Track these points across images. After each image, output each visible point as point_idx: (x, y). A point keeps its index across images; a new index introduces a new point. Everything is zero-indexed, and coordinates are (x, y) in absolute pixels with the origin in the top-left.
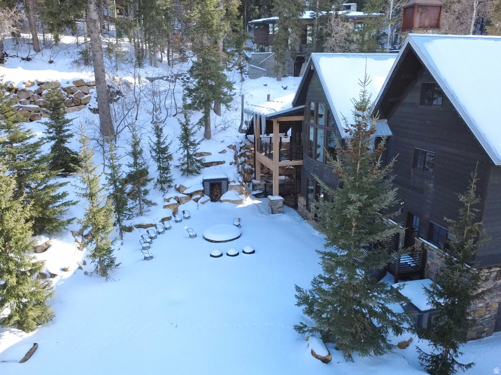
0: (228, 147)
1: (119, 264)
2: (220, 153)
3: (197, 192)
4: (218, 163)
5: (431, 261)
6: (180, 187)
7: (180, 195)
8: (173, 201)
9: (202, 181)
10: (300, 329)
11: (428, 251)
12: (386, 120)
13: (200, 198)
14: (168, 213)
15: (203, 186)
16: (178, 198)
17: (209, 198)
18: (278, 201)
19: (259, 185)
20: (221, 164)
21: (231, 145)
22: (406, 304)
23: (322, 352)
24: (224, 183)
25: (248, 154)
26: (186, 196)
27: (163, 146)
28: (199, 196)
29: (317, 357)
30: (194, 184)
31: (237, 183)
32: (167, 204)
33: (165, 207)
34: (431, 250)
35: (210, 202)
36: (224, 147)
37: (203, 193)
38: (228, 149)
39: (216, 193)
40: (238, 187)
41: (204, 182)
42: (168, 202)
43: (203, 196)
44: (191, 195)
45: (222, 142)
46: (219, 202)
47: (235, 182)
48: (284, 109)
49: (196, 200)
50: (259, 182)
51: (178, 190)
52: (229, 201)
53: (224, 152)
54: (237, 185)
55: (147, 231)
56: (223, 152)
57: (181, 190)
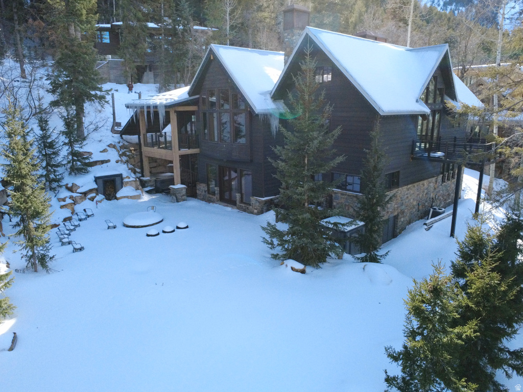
0: (108, 146)
1: (53, 257)
2: (101, 152)
3: (91, 191)
4: (103, 162)
5: (336, 202)
6: (73, 185)
7: (74, 195)
8: (69, 201)
9: (94, 179)
10: (275, 257)
11: (333, 195)
12: (282, 101)
13: (96, 197)
14: (67, 213)
15: (96, 184)
16: (73, 197)
17: (103, 197)
18: (182, 189)
19: (150, 181)
20: (106, 163)
21: (111, 144)
22: (331, 232)
23: (299, 266)
24: (118, 180)
25: (128, 153)
26: (81, 195)
27: (49, 140)
28: (94, 195)
29: (297, 271)
30: (86, 182)
31: (132, 179)
32: (63, 203)
33: (62, 207)
34: (335, 193)
35: (105, 200)
36: (103, 146)
37: (97, 191)
38: (108, 148)
39: (109, 192)
40: (133, 183)
41: (97, 179)
42: (65, 201)
43: (97, 194)
44: (85, 194)
45: (100, 141)
46: (116, 200)
47: (129, 178)
48: (181, 99)
49: (92, 199)
50: (148, 178)
51: (70, 189)
52: (127, 197)
53: (106, 150)
54: (132, 181)
55: (58, 228)
56: (104, 151)
57: (74, 189)
